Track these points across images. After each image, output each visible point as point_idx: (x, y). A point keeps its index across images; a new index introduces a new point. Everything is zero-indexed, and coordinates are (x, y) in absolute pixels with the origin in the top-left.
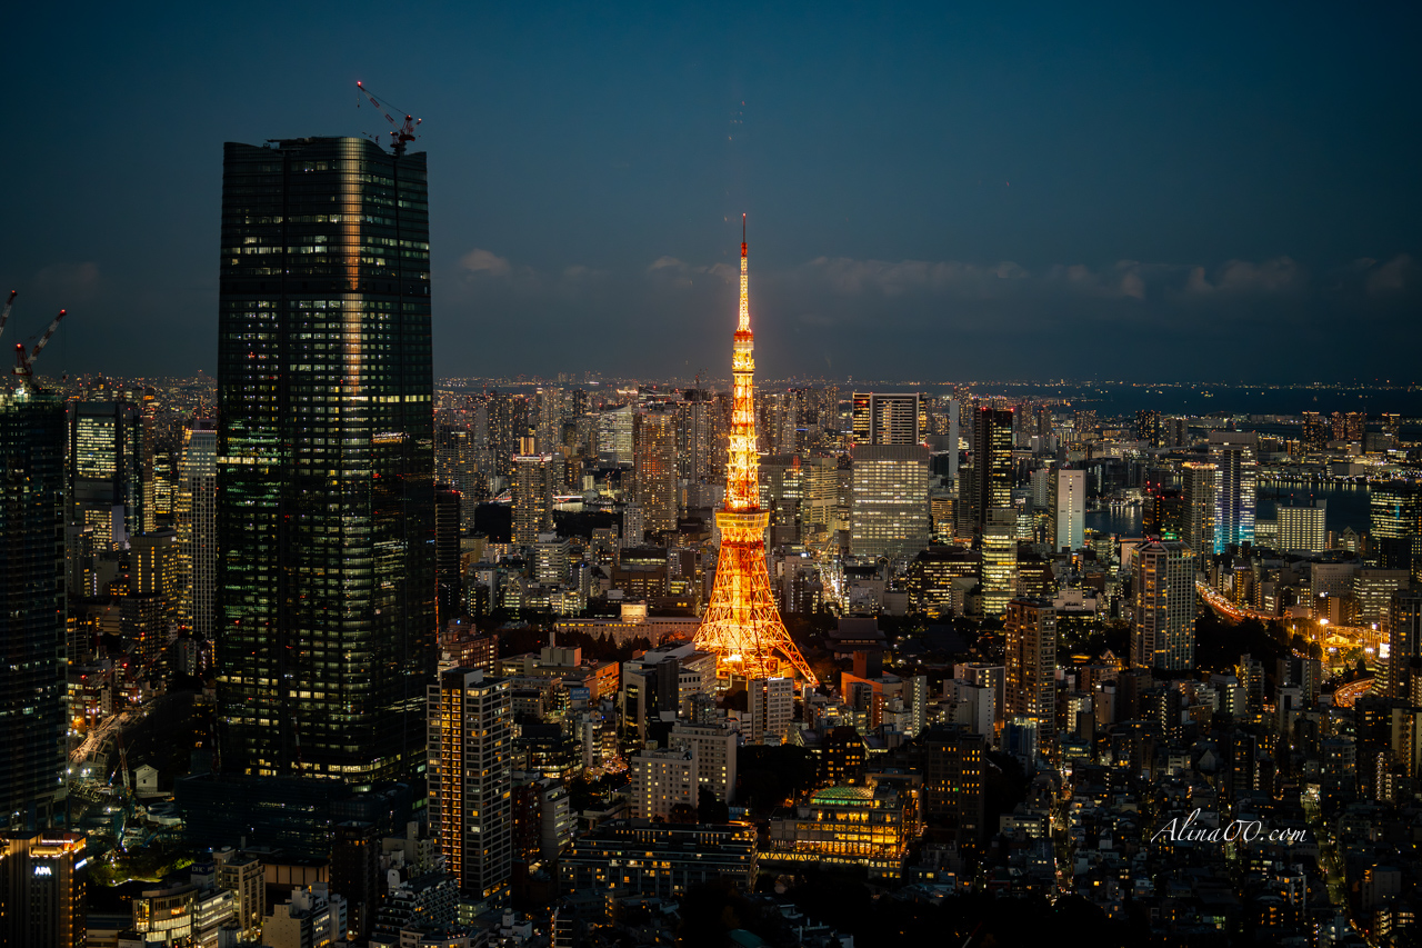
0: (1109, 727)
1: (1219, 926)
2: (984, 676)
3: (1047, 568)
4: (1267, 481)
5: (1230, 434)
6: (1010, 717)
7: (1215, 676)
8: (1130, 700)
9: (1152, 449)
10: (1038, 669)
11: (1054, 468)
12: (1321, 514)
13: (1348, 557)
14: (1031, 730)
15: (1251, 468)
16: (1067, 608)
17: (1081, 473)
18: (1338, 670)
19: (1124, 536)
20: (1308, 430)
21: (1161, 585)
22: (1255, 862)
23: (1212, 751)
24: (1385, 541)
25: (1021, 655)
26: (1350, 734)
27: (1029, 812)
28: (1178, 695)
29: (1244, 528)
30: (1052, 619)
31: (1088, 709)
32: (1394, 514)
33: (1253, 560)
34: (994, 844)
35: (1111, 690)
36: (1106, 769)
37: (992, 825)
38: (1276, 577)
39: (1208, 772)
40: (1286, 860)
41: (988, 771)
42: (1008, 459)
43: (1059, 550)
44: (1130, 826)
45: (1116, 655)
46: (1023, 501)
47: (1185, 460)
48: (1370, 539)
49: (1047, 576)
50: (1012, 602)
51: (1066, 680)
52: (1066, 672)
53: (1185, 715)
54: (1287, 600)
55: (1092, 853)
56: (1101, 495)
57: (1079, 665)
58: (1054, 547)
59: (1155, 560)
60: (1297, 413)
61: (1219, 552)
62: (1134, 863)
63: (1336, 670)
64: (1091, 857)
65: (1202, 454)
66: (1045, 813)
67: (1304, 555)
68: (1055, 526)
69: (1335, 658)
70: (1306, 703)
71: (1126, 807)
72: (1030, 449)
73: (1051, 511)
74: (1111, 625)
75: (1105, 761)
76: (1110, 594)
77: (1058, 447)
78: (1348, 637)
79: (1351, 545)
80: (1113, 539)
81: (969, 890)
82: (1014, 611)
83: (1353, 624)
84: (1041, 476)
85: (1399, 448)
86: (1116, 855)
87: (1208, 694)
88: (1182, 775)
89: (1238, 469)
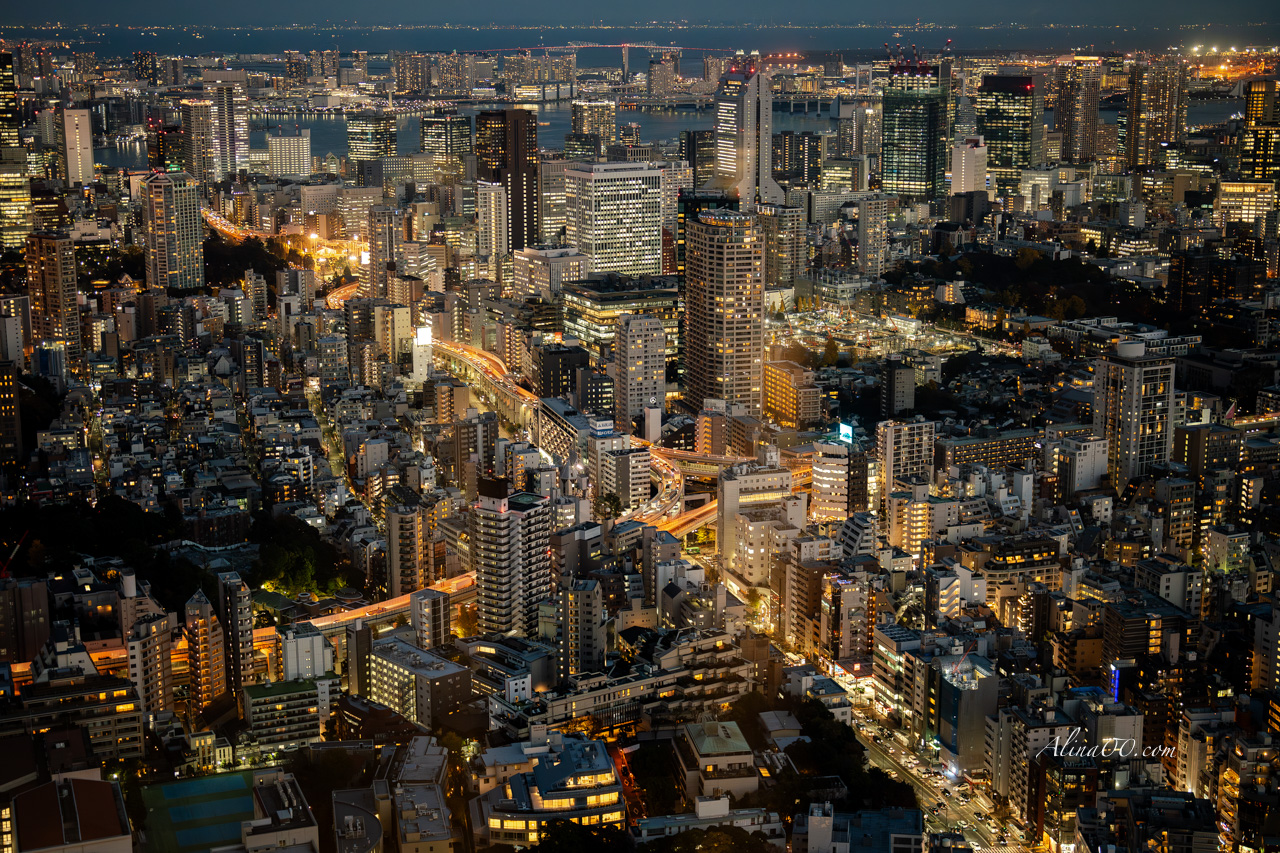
0: (132, 344)
1: (242, 507)
2: (9, 306)
3: (61, 202)
4: (257, 114)
5: (222, 72)
6: (38, 342)
7: (224, 291)
8: (149, 320)
9: (151, 88)
10: (61, 296)
11: (59, 108)
12: (305, 143)
13: (332, 178)
14: (60, 352)
15: (242, 103)
16: (84, 238)
17: (86, 112)
18: (329, 277)
19: (131, 169)
20: (291, 67)
21: (169, 213)
22: (269, 449)
23: (226, 357)
24: (361, 163)
25: (44, 284)
26: (342, 332)
27: (65, 427)
28: (192, 310)
29: (241, 157)
30: (70, 249)
31: (111, 329)
32: (367, 140)
33: (250, 185)
34: (34, 459)
35: (131, 310)
36: (133, 381)
37: (30, 441)
38: (271, 199)
39: (224, 376)
40: (295, 444)
41: (21, 393)
42: (12, 100)
43: (71, 185)
44: (159, 429)
45: (133, 278)
46: (32, 140)
47: (183, 97)
48: (348, 161)
49: (62, 210)
50: (30, 236)
51: (88, 304)
52: (88, 297)
53: (200, 328)
54: (282, 219)
55: (126, 457)
56: (107, 132)
57: (99, 290)
58: (66, 182)
59: (162, 190)
60: (279, 52)
61: (219, 180)
62: (164, 462)
63: (326, 278)
64: (125, 461)
65: (197, 91)
66: (80, 426)
67: (293, 178)
68: (65, 163)
69: (326, 267)
70: (304, 309)
71: (154, 413)
72: (33, 90)
73: (60, 149)
74: (126, 252)
75: (131, 374)
76: (122, 223)
77: (61, 88)
78: (335, 248)
79: (333, 169)
80: (121, 172)
81: (14, 503)
82: (33, 244)
83: (339, 237)
84: (47, 116)
85: (369, 81)
86: (148, 457)
87: (218, 307)
88: (201, 380)
89: (231, 104)
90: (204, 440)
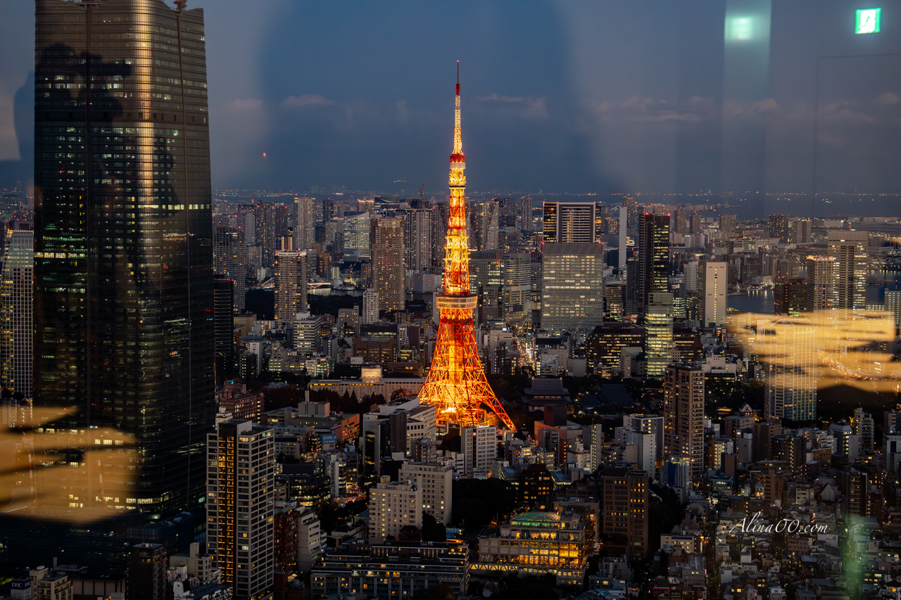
0: (748, 465)
2: (647, 425)
3: (697, 339)
4: (876, 270)
5: (846, 233)
6: (667, 456)
7: (833, 426)
8: (765, 447)
9: (781, 245)
10: (690, 419)
11: (703, 261)
14: (685, 467)
15: (862, 260)
16: (713, 371)
17: (724, 264)
21: (788, 353)
23: (833, 485)
25: (677, 407)
27: (684, 533)
28: (803, 440)
29: (857, 307)
30: (701, 379)
31: (730, 450)
34: (656, 558)
35: (750, 436)
36: (746, 499)
37: (655, 542)
39: (829, 502)
41: (651, 499)
42: (666, 254)
43: (707, 325)
44: (766, 544)
45: (753, 408)
46: (678, 286)
47: (810, 253)
49: (697, 346)
50: (669, 366)
51: (712, 428)
52: (712, 422)
53: (809, 457)
55: (735, 566)
56: (740, 282)
57: (722, 416)
58: (702, 323)
59: (784, 333)
62: (769, 574)
64: (734, 569)
65: (823, 249)
66: (697, 533)
68: (704, 306)
72: (684, 245)
73: (700, 296)
74: (748, 385)
75: (745, 492)
76: (747, 360)
77: (706, 244)
82: (671, 373)
84: (692, 267)
86: (754, 568)
87: (827, 440)
88: (807, 504)
89: (852, 260)
90: (806, 558)
